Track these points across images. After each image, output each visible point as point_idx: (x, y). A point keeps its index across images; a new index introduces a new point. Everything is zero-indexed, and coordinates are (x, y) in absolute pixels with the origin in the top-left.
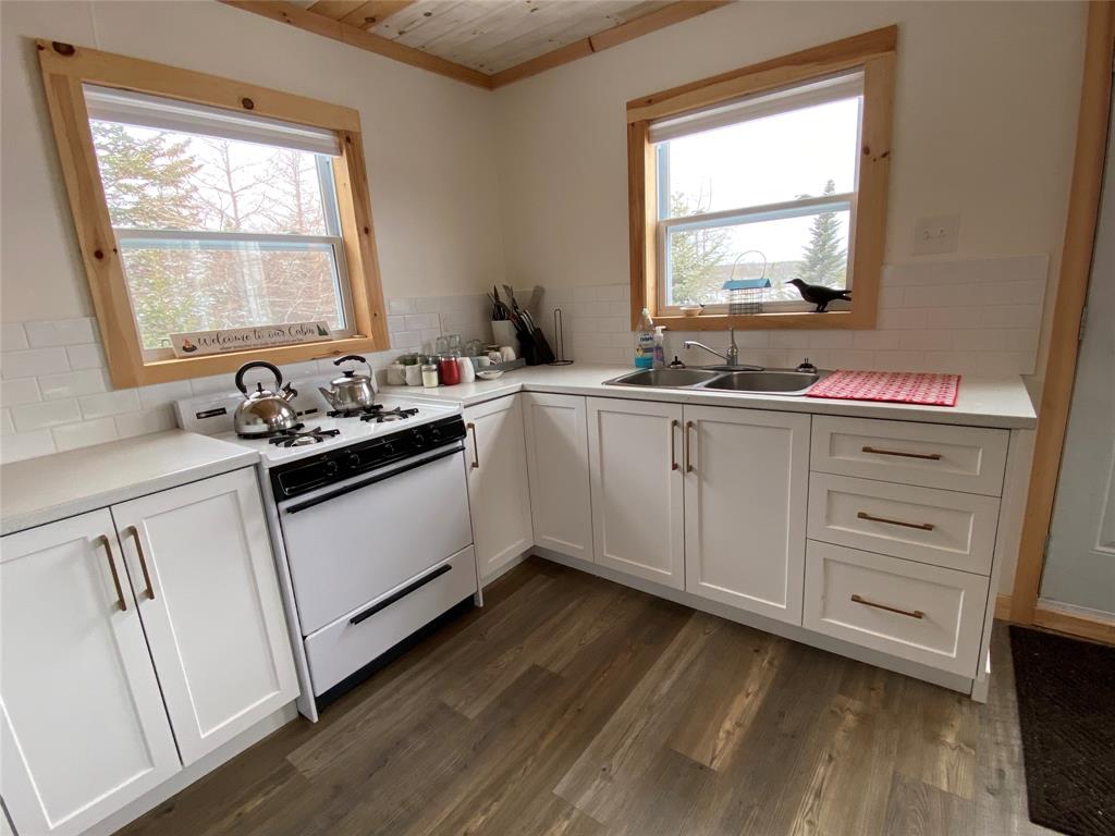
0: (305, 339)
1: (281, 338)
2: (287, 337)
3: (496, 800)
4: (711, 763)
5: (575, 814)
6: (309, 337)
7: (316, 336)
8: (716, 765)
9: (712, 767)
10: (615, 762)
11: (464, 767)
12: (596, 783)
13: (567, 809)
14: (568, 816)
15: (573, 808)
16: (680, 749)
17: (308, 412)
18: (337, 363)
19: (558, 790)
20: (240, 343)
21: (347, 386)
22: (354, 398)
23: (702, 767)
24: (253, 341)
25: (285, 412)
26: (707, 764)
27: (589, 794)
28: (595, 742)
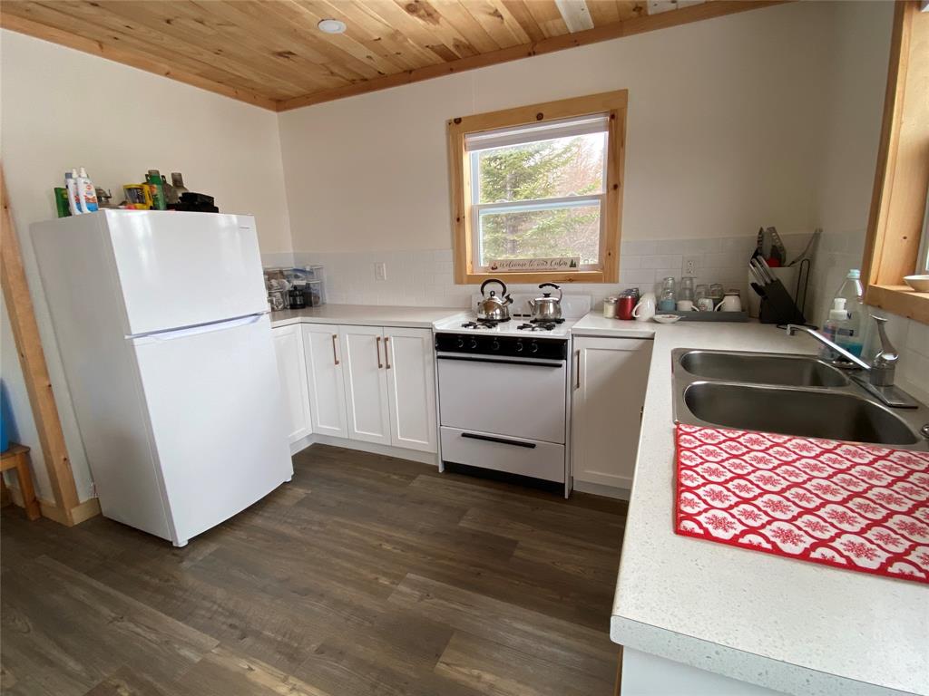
0: (559, 268)
1: (543, 267)
2: (548, 266)
3: (402, 551)
4: (444, 663)
5: (394, 586)
6: (563, 267)
7: (567, 268)
8: (441, 666)
9: (438, 663)
10: (436, 600)
11: (422, 532)
12: (417, 593)
13: (396, 582)
14: (393, 583)
15: (397, 584)
16: (453, 640)
17: (524, 316)
18: (541, 287)
19: (411, 576)
20: (520, 268)
21: (539, 303)
22: (542, 312)
23: (438, 656)
24: (527, 267)
25: (498, 311)
26: (440, 660)
27: (408, 590)
28: (451, 587)
